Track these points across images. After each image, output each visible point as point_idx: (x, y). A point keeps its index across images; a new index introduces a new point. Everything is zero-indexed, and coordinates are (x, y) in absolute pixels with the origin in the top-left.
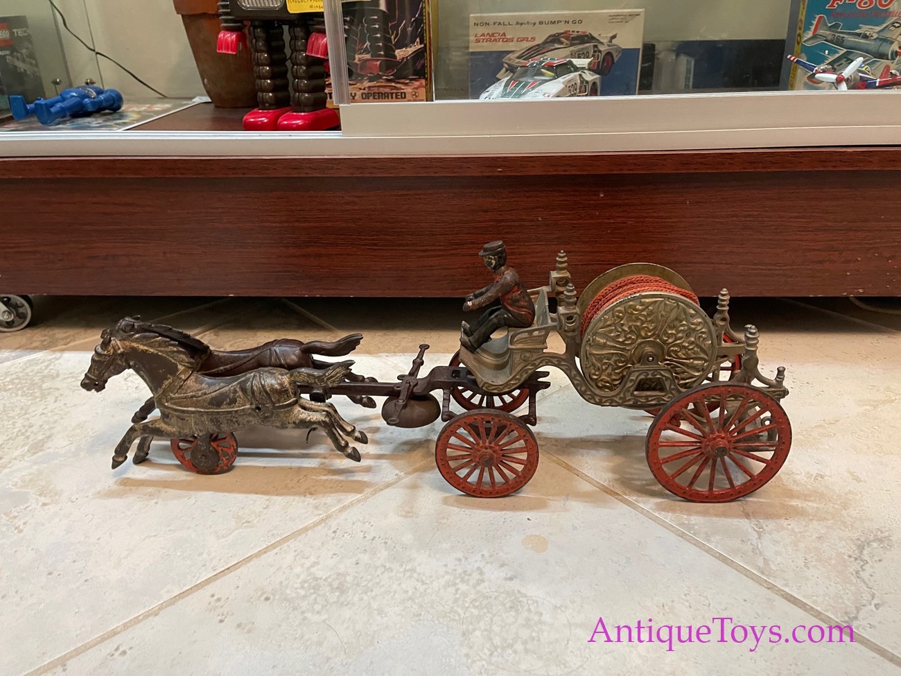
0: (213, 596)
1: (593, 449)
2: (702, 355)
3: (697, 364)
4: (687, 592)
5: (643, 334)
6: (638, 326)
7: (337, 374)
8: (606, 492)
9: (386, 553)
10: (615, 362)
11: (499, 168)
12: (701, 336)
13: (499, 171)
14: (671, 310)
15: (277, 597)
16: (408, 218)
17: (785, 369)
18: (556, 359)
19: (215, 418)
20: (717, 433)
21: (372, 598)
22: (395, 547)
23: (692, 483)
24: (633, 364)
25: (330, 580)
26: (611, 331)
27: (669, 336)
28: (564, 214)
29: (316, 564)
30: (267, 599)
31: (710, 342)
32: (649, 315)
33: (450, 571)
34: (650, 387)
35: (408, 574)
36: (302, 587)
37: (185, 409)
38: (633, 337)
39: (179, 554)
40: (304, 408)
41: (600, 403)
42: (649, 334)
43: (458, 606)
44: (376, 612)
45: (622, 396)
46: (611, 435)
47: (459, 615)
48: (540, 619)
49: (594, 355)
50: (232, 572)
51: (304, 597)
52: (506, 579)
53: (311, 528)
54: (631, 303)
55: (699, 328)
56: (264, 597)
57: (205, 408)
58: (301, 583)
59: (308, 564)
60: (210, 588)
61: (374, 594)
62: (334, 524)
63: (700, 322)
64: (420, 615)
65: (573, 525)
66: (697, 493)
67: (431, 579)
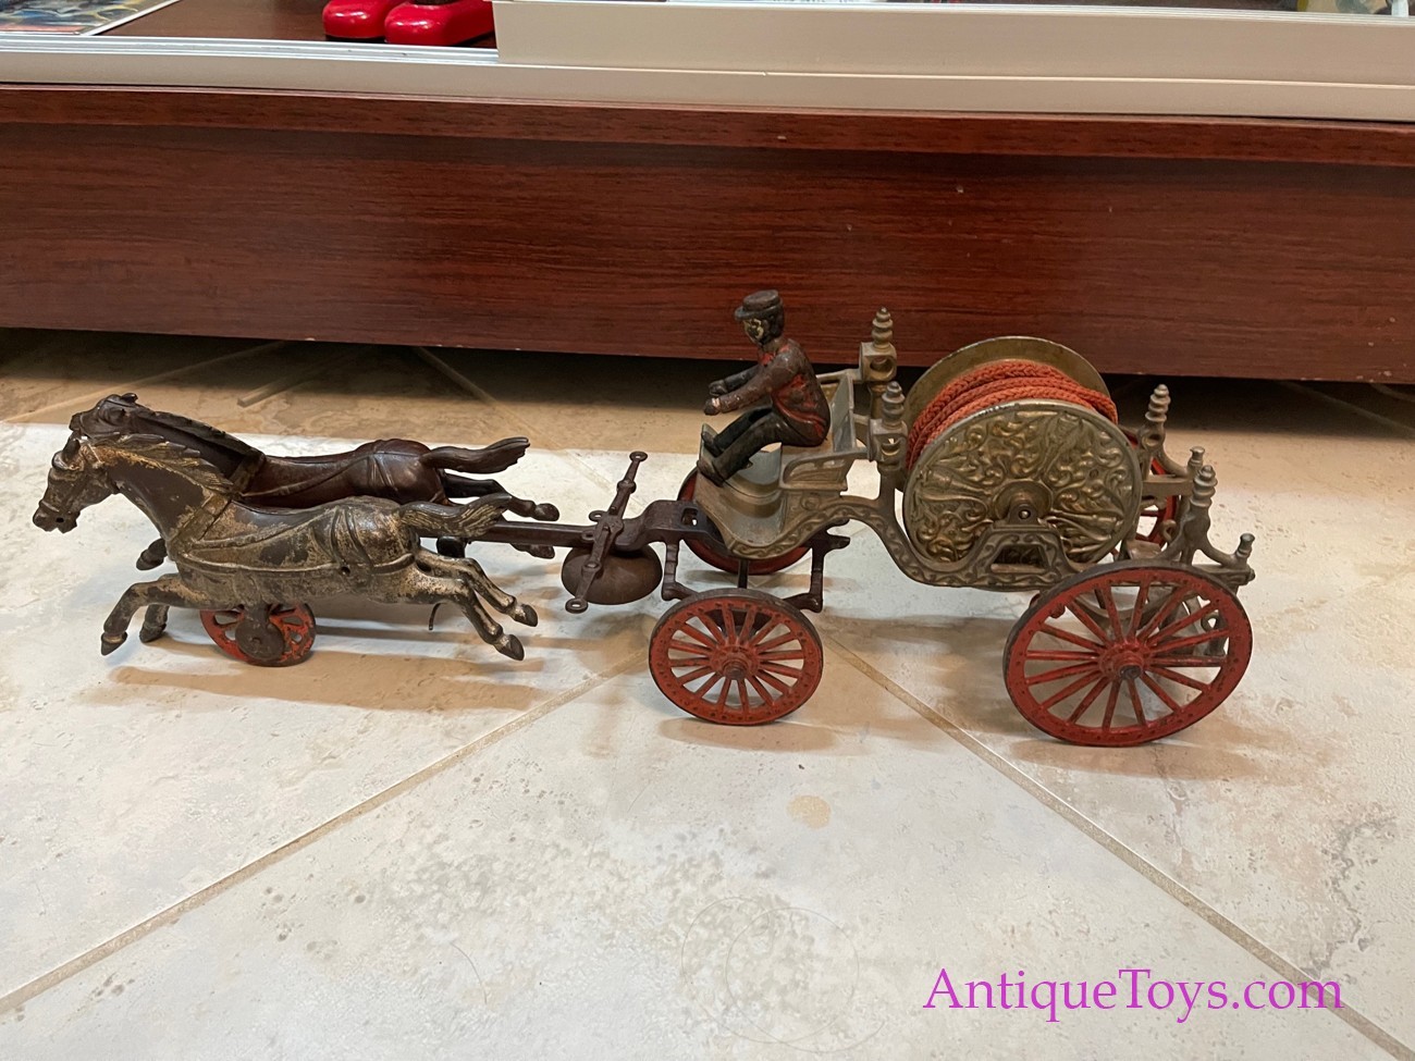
0: (269, 891)
1: (916, 642)
2: (1114, 509)
3: (1103, 523)
4: (1051, 908)
5: (1015, 470)
6: (1008, 457)
7: (481, 515)
8: (932, 721)
9: (561, 821)
10: (964, 514)
11: (779, 133)
12: (1116, 478)
13: (782, 141)
14: (1068, 433)
15: (376, 896)
16: (615, 216)
17: (1253, 538)
18: (861, 509)
19: (272, 582)
20: (1126, 642)
21: (534, 903)
22: (576, 811)
23: (1075, 716)
24: (995, 519)
25: (465, 868)
26: (960, 464)
27: (1060, 475)
28: (892, 221)
29: (443, 837)
30: (360, 899)
31: (1130, 488)
32: (1028, 439)
33: (666, 858)
34: (1019, 557)
35: (595, 862)
36: (419, 881)
37: (220, 565)
38: (997, 475)
39: (214, 811)
40: (425, 568)
41: (932, 582)
42: (1027, 471)
43: (676, 922)
44: (540, 928)
45: (971, 571)
46: (946, 617)
47: (677, 939)
48: (809, 950)
49: (928, 501)
50: (302, 846)
51: (423, 897)
52: (758, 875)
53: (438, 770)
54: (999, 418)
55: (1113, 464)
56: (352, 897)
57: (254, 564)
58: (417, 873)
59: (429, 839)
60: (266, 877)
61: (537, 895)
62: (475, 764)
63: (1117, 455)
64: (612, 936)
65: (874, 781)
66: (1083, 731)
67: (633, 872)
